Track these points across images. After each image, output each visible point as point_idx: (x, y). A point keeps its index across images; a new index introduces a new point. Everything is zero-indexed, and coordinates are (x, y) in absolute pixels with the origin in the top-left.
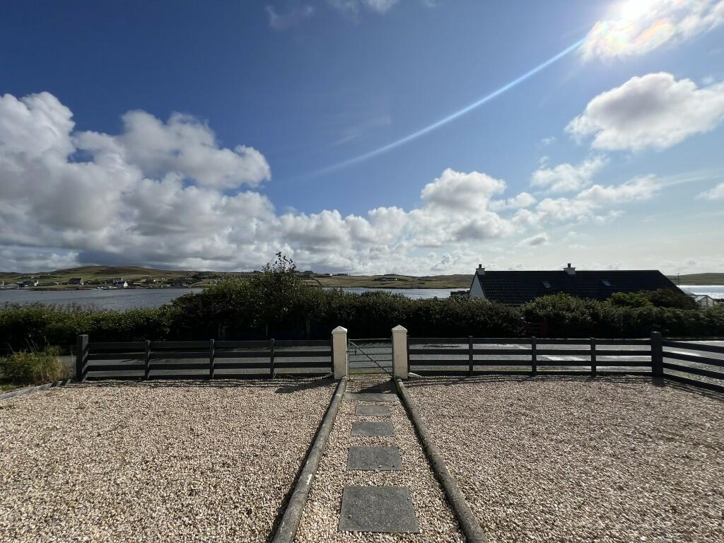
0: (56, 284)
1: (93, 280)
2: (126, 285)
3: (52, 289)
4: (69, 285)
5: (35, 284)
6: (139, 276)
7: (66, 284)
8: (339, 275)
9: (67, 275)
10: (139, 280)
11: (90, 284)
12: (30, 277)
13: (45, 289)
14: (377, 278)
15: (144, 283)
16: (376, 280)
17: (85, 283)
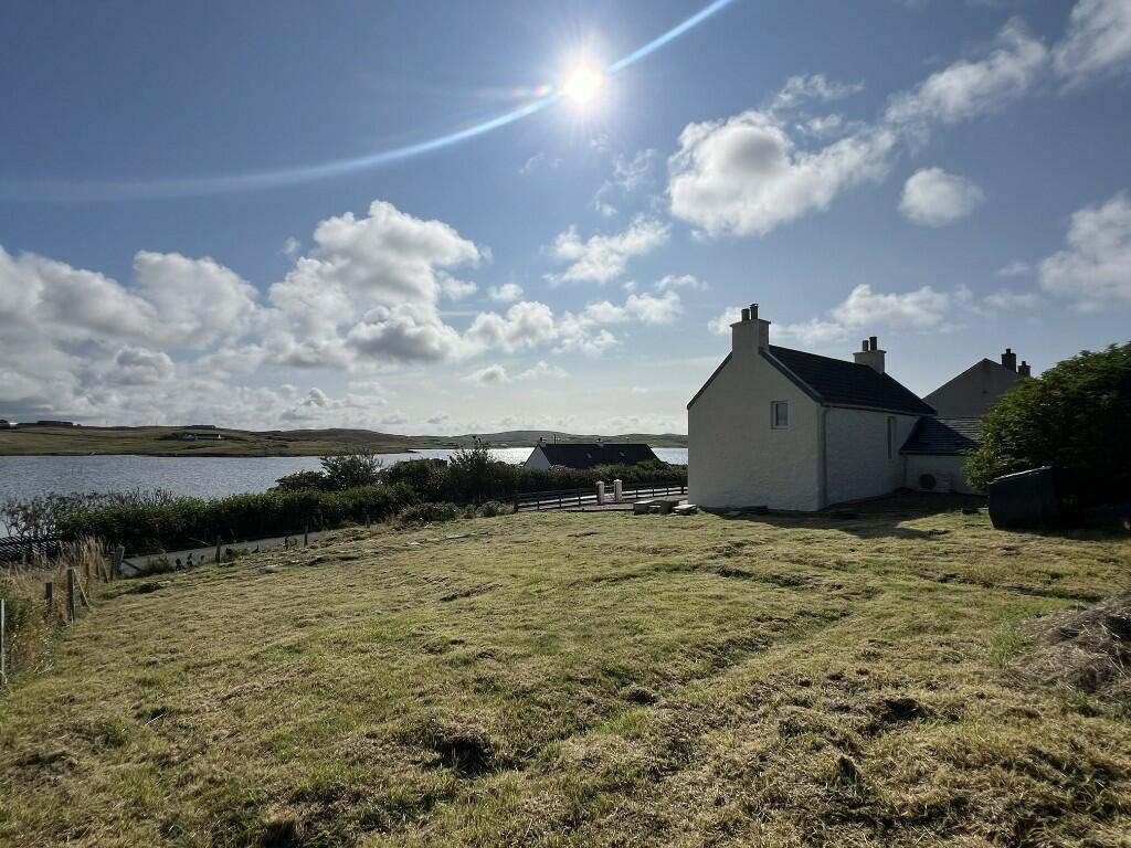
8: (42, 424)
14: (170, 433)
16: (166, 438)
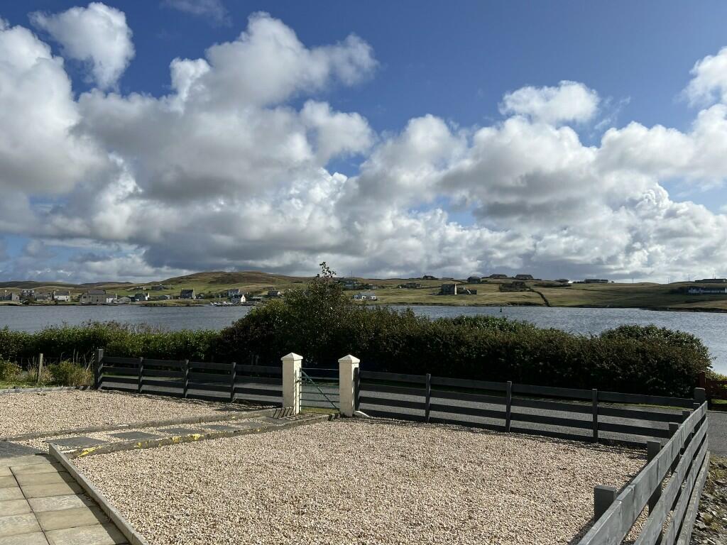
0: (166, 298)
1: (206, 292)
2: (243, 299)
3: (162, 305)
4: (180, 300)
5: (146, 298)
6: (261, 286)
7: (177, 298)
9: (179, 286)
10: (260, 292)
11: (202, 298)
12: (142, 289)
13: (155, 305)
15: (266, 296)
17: (198, 296)
